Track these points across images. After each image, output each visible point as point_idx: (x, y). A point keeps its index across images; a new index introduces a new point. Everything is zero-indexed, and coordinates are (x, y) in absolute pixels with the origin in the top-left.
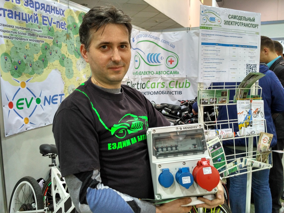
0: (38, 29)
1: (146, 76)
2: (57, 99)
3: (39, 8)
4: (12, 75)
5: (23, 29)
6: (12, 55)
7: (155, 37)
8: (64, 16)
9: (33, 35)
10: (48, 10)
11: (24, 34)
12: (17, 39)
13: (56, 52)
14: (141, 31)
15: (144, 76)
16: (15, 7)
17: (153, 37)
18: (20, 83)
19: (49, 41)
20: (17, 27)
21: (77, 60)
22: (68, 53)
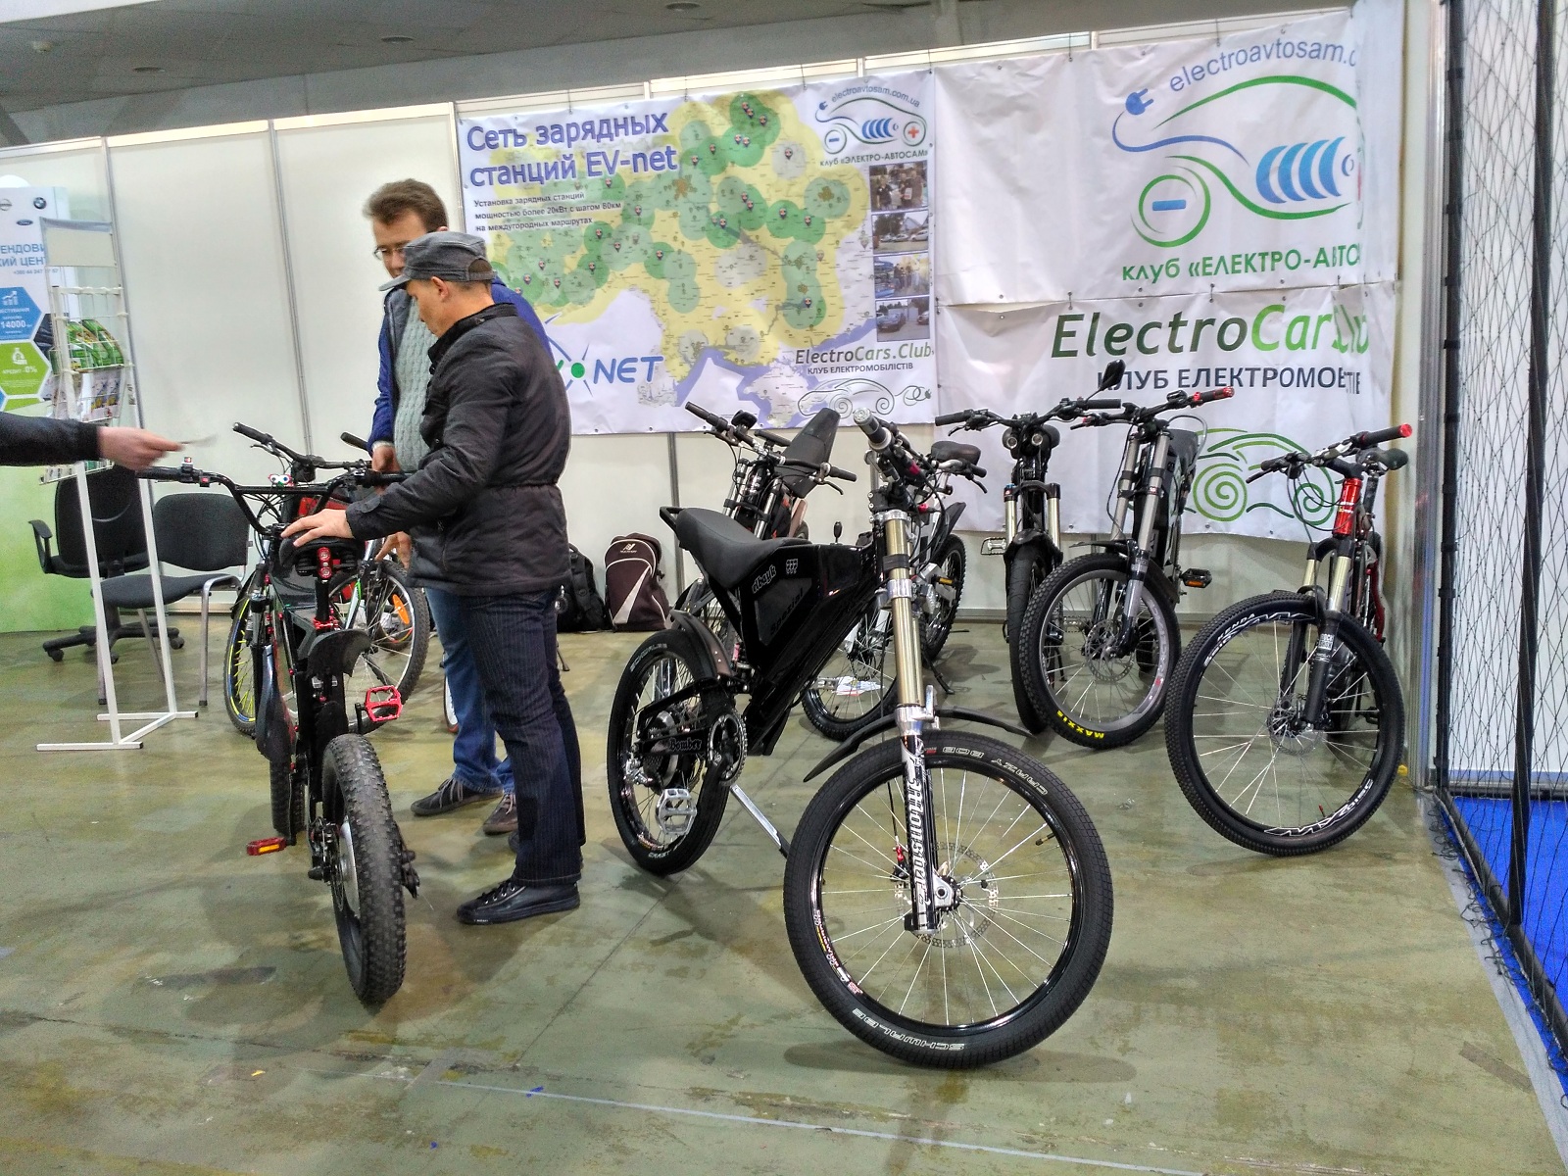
1: (1248, 279)
2: (633, 370)
3: (575, 139)
5: (536, 200)
6: (509, 266)
7: (1309, 49)
8: (665, 130)
9: (561, 209)
10: (605, 132)
11: (538, 212)
12: (521, 226)
13: (636, 242)
16: (511, 157)
17: (1297, 51)
19: (611, 216)
20: (521, 201)
21: (721, 251)
22: (680, 237)
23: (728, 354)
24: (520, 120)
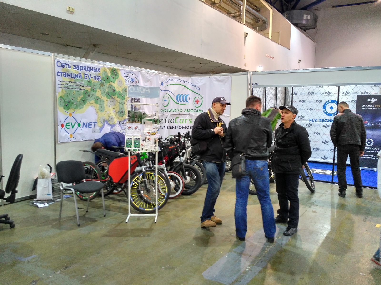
0: (81, 82)
1: (175, 113)
2: (91, 125)
3: (82, 69)
4: (64, 109)
5: (72, 82)
6: (64, 98)
7: (184, 81)
8: (100, 72)
9: (78, 85)
10: (88, 70)
11: (72, 85)
12: (68, 88)
13: (93, 95)
14: (171, 76)
15: (172, 113)
16: (68, 71)
17: (182, 81)
18: (69, 113)
19: (88, 89)
20: (68, 82)
21: (108, 100)
22: (101, 95)
23: (109, 122)
24: (70, 62)
